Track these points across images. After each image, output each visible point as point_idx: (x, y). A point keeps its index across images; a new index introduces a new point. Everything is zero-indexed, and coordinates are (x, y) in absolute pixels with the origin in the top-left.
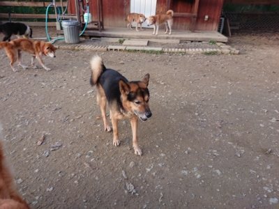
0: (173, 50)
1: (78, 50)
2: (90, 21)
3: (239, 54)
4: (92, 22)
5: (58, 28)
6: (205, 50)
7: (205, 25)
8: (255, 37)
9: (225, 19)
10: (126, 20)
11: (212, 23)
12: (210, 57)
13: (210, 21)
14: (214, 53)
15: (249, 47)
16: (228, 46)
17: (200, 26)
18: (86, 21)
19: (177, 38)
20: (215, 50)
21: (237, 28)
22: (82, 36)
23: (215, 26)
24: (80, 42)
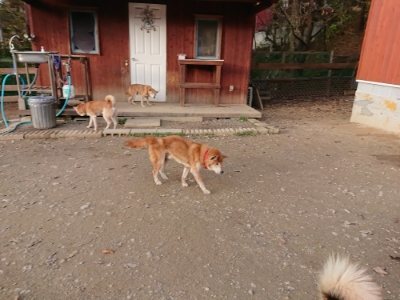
0: (197, 131)
1: (56, 139)
2: (73, 95)
3: (280, 133)
4: (76, 97)
5: (21, 106)
6: (237, 131)
7: (230, 96)
8: (292, 109)
9: (254, 90)
10: (127, 93)
11: (239, 93)
12: (245, 139)
13: (237, 91)
14: (249, 134)
15: (288, 123)
16: (264, 124)
17: (225, 98)
18: (66, 96)
19: (199, 115)
20: (249, 129)
21: (268, 98)
22: (61, 116)
23: (243, 98)
24: (57, 126)
